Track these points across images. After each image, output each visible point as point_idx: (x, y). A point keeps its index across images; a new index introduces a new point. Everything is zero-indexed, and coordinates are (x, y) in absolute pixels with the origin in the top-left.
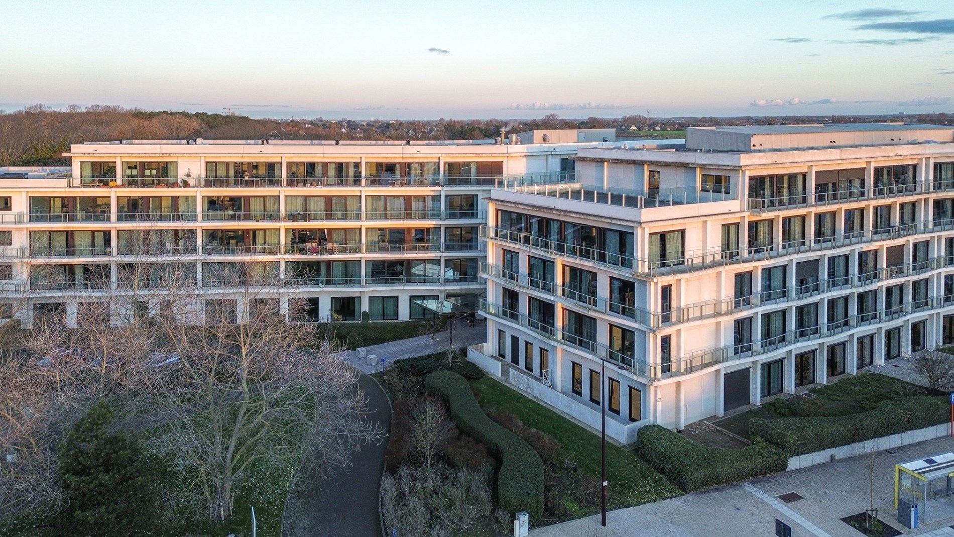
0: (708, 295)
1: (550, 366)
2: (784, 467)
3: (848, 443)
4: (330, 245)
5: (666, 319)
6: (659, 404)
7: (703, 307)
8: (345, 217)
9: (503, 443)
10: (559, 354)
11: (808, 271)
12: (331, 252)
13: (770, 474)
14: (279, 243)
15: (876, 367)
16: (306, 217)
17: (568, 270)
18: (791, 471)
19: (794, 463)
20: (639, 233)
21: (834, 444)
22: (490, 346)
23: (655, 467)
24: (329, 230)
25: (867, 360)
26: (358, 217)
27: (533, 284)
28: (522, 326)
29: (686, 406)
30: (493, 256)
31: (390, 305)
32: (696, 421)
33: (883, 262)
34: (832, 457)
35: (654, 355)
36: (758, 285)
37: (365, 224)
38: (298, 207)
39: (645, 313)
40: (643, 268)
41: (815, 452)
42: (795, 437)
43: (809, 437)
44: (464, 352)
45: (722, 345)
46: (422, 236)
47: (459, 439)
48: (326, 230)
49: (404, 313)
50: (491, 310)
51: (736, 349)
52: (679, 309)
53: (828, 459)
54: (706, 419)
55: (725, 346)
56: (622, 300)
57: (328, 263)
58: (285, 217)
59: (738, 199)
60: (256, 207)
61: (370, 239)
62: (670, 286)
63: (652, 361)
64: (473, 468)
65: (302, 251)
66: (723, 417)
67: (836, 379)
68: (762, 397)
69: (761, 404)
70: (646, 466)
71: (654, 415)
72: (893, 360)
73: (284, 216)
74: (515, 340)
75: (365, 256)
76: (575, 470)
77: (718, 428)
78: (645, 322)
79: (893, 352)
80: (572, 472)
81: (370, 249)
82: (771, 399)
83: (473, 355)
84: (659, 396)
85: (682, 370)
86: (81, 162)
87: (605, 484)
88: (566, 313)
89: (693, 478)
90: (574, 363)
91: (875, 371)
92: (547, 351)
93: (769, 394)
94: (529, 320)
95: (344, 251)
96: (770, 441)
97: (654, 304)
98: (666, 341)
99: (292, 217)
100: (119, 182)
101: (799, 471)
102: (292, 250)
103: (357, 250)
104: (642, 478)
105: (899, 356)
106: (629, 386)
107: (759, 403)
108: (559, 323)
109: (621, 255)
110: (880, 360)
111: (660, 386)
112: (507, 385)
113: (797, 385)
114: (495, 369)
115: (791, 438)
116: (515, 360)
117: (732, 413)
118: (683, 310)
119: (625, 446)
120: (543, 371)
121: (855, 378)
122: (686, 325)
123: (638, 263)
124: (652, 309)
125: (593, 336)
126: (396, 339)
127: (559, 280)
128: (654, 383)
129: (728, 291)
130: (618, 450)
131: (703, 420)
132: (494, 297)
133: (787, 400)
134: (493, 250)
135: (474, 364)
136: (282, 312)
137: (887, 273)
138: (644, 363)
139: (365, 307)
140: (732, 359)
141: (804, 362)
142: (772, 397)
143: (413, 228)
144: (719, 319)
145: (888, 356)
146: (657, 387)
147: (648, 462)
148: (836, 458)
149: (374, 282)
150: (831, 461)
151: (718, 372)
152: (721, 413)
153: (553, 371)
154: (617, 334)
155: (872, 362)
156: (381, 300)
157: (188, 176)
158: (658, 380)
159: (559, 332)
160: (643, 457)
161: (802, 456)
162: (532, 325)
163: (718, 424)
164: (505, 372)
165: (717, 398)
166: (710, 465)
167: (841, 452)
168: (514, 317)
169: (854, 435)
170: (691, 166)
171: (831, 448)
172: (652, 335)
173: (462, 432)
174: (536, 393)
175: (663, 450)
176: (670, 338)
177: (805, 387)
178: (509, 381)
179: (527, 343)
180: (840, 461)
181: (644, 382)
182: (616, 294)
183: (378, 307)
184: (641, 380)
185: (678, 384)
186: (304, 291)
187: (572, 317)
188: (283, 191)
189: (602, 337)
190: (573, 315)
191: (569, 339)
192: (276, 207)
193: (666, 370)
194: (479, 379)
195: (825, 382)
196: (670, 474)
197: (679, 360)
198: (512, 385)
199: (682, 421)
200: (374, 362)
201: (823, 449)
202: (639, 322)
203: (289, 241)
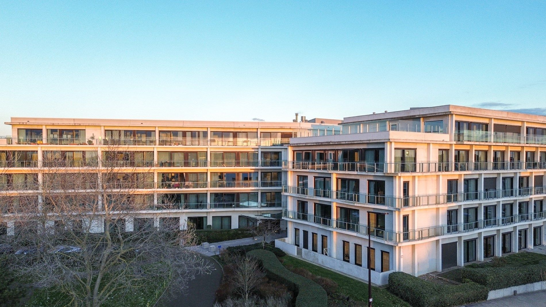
0: (432, 191)
1: (328, 247)
2: (486, 297)
3: (524, 284)
4: (187, 183)
5: (406, 203)
6: (402, 260)
7: (429, 197)
8: (197, 165)
9: (299, 283)
10: (335, 236)
11: (490, 183)
12: (188, 187)
13: (477, 301)
14: (154, 181)
15: (528, 249)
16: (171, 164)
17: (340, 181)
18: (490, 300)
19: (493, 295)
20: (388, 147)
21: (516, 284)
22: (290, 239)
23: (402, 297)
24: (186, 173)
25: (523, 245)
26: (205, 164)
27: (317, 194)
28: (310, 222)
29: (418, 264)
30: (291, 181)
31: (226, 222)
32: (425, 273)
33: (532, 184)
34: (515, 292)
35: (398, 227)
36: (461, 188)
37: (210, 169)
38: (166, 158)
39: (393, 199)
40: (390, 169)
41: (504, 288)
42: (492, 277)
43: (501, 278)
44: (273, 243)
45: (440, 224)
46: (246, 177)
47: (268, 282)
48: (184, 173)
49: (235, 225)
50: (290, 216)
51: (449, 228)
52: (414, 197)
53: (513, 294)
54: (431, 273)
55: (442, 225)
56: (376, 192)
57: (186, 195)
58: (157, 165)
59: (448, 133)
60: (138, 158)
61: (213, 179)
62: (408, 182)
63: (397, 231)
64: (277, 296)
65: (169, 186)
66: (441, 272)
67: (506, 255)
68: (464, 263)
69: (464, 266)
70: (395, 297)
71: (398, 268)
72: (537, 247)
73: (156, 163)
74: (306, 233)
75: (210, 189)
76: (348, 299)
77: (440, 277)
78: (392, 205)
79: (538, 242)
80: (346, 301)
81: (214, 185)
82: (469, 264)
83: (279, 243)
84: (402, 254)
85: (416, 239)
86: (18, 129)
87: (371, 300)
88: (339, 209)
89: (429, 301)
90: (344, 242)
91: (529, 251)
92: (327, 237)
93: (468, 261)
94: (315, 217)
95: (197, 186)
96: (476, 281)
97: (398, 192)
98: (406, 218)
99: (162, 165)
100: (44, 141)
101: (496, 300)
102: (163, 186)
103: (205, 185)
104: (393, 304)
105: (540, 244)
106: (381, 251)
107: (463, 265)
108: (334, 216)
109: (376, 162)
110: (531, 246)
111: (402, 246)
112: (301, 259)
113: (484, 257)
114: (293, 251)
115: (490, 278)
116: (306, 246)
117: (446, 270)
118: (417, 198)
119: (380, 287)
120: (324, 249)
121: (518, 254)
122: (418, 208)
123: (387, 165)
124: (397, 195)
125: (357, 220)
126: (229, 239)
127: (334, 188)
128: (399, 244)
129: (443, 190)
130: (376, 289)
131: (429, 273)
132: (291, 206)
133: (480, 264)
134: (291, 177)
135: (279, 249)
136: (155, 225)
137: (535, 191)
138: (392, 232)
139: (210, 222)
140: (446, 234)
141: (489, 241)
142: (470, 263)
143: (241, 172)
144: (439, 206)
145: (535, 245)
146: (400, 247)
147: (397, 295)
148: (518, 293)
149: (215, 206)
150: (515, 295)
151: (438, 241)
152: (440, 269)
153: (331, 250)
154: (373, 217)
155: (526, 247)
156: (220, 219)
157: (93, 138)
158: (401, 243)
159: (334, 221)
160: (393, 292)
161: (497, 291)
162: (317, 221)
163: (439, 275)
164: (299, 252)
165: (437, 260)
166: (439, 293)
167: (520, 289)
168: (305, 218)
169: (528, 278)
170: (417, 116)
171: (514, 286)
172: (397, 212)
173: (270, 279)
174: (320, 262)
175: (407, 285)
176: (408, 217)
177: (489, 258)
178: (302, 257)
179: (313, 234)
180: (520, 295)
181: (392, 245)
182: (372, 190)
183: (218, 223)
184: (390, 243)
185: (413, 246)
186: (170, 213)
187: (342, 212)
188: (156, 148)
189: (363, 220)
190: (343, 210)
191: (341, 226)
192: (151, 159)
193: (406, 237)
194: (282, 256)
195: (501, 256)
196: (412, 300)
197: (414, 231)
198: (303, 259)
199: (416, 272)
200: (213, 250)
201: (509, 287)
202: (388, 205)
203: (160, 180)
